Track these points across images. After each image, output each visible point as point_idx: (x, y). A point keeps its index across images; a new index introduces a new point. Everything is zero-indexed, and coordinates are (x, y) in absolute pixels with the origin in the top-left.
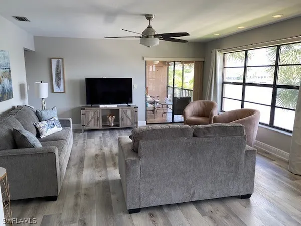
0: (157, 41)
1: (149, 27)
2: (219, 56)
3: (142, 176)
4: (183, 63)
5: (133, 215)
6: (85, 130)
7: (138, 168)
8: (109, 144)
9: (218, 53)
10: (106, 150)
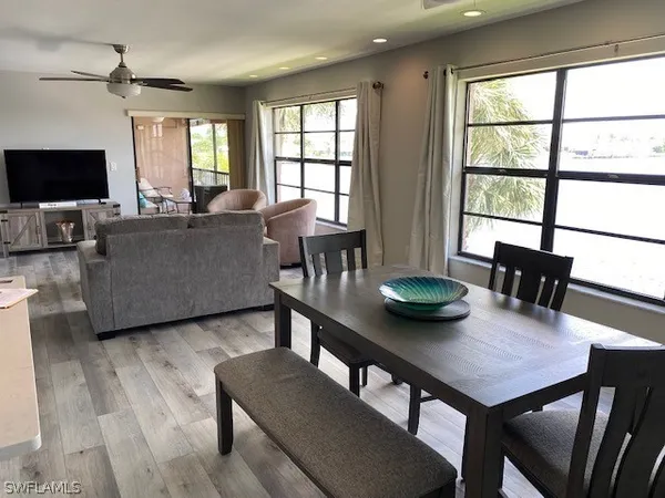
0: (138, 89)
1: (122, 66)
2: (265, 113)
3: (114, 284)
4: (214, 122)
5: (105, 342)
6: (11, 254)
7: (107, 272)
8: (65, 270)
9: (261, 107)
10: (59, 279)
